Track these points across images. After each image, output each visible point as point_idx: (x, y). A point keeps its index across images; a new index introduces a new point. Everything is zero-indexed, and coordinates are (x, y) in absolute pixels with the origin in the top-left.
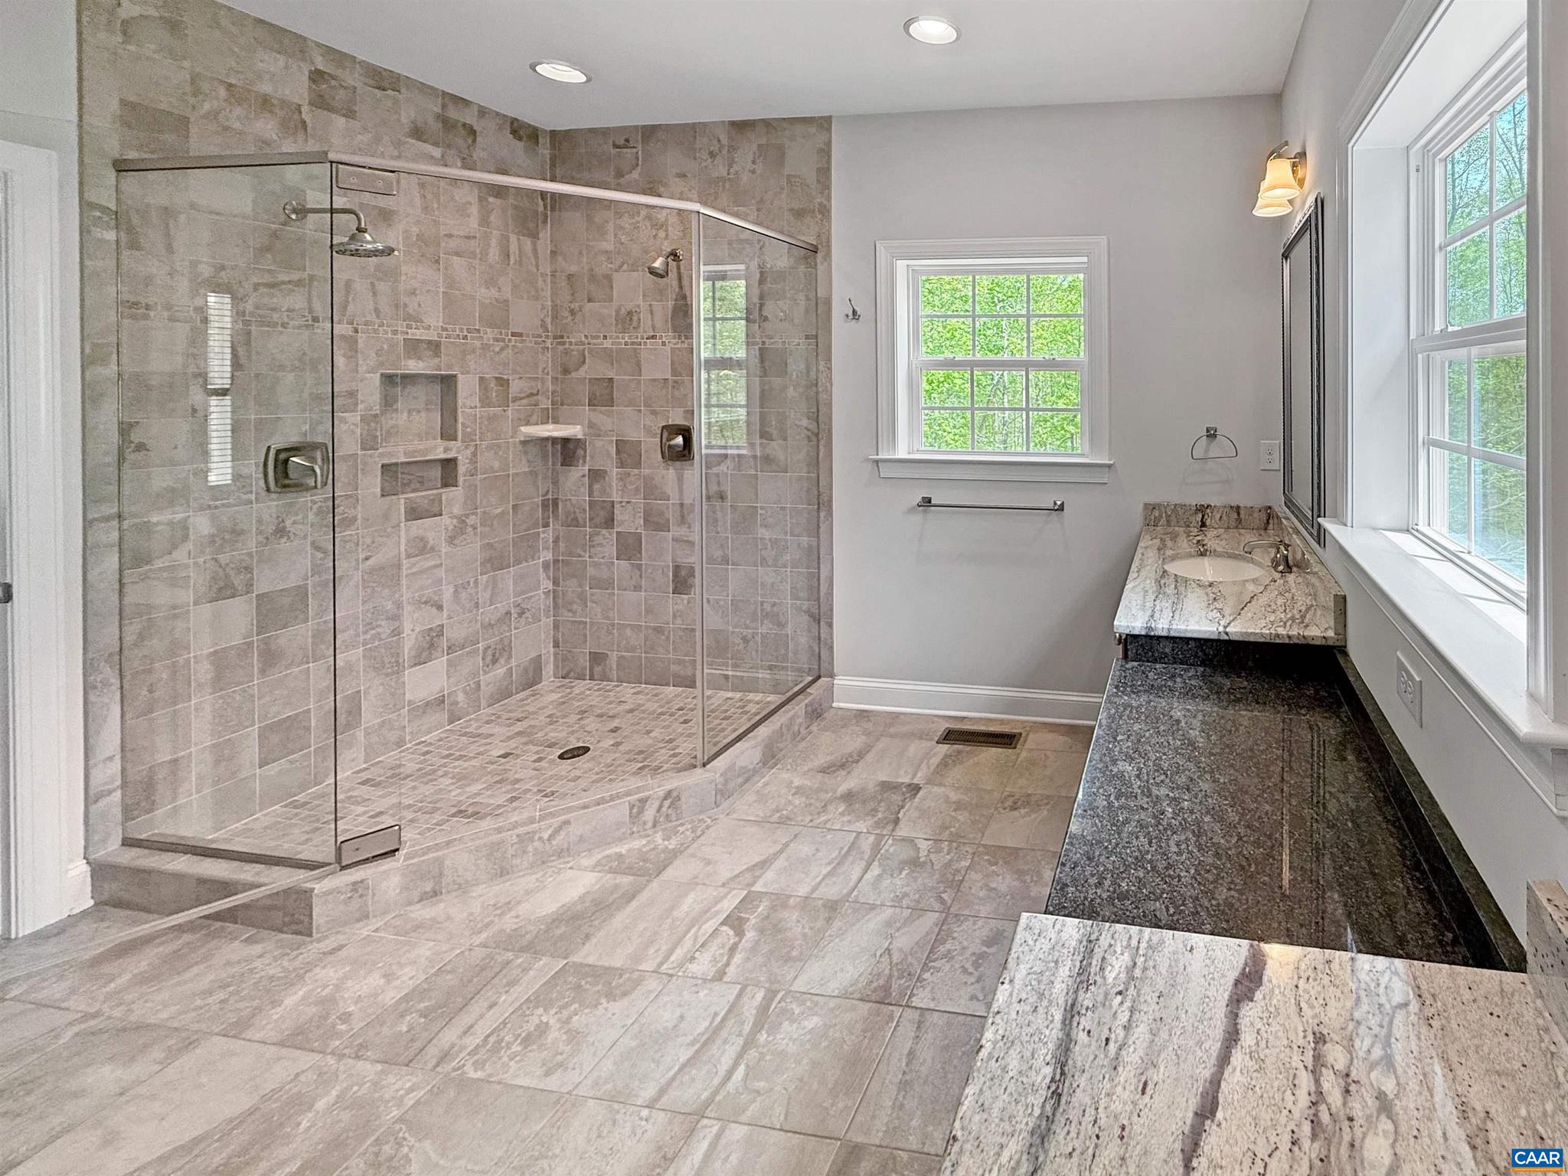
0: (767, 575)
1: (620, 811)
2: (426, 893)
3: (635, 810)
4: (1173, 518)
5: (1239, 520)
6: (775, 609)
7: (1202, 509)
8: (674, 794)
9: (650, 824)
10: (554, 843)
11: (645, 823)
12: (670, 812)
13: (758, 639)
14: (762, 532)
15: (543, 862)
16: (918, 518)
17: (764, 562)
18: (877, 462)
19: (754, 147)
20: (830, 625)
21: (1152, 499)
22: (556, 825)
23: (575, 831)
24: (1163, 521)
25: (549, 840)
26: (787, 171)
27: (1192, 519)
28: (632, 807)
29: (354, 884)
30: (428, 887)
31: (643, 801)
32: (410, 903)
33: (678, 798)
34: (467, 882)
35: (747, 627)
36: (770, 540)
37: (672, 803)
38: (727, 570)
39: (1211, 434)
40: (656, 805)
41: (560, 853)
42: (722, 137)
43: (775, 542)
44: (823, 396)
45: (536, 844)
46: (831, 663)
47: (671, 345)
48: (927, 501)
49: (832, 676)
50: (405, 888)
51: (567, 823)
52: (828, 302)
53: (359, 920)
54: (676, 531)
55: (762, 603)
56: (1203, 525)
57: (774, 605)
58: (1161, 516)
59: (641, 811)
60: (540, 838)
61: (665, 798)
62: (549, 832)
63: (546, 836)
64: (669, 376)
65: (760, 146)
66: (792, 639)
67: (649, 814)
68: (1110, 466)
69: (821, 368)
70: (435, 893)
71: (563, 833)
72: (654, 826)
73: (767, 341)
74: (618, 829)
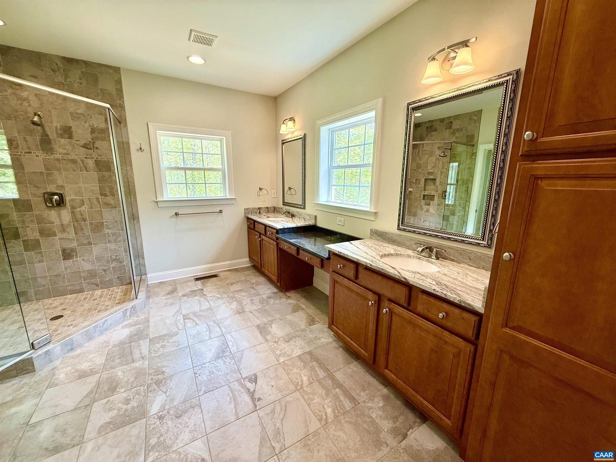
0: (112, 246)
1: (119, 314)
2: (69, 350)
3: (124, 313)
4: (252, 212)
5: (268, 211)
6: (118, 257)
7: (259, 208)
8: (134, 306)
9: (128, 317)
10: (104, 327)
11: (127, 316)
12: (133, 312)
13: (111, 269)
14: (107, 231)
15: (102, 333)
16: (174, 219)
17: (109, 242)
18: (157, 202)
19: (80, 72)
20: (144, 258)
21: (246, 207)
22: (103, 322)
23: (109, 322)
24: (250, 213)
25: (102, 326)
26: (100, 87)
27: (257, 211)
28: (123, 312)
29: (46, 352)
30: (69, 348)
31: (126, 310)
32: (65, 354)
33: (135, 307)
34: (81, 344)
35: (105, 266)
36: (112, 233)
37: (134, 309)
38: (92, 247)
39: (261, 189)
40: (129, 311)
41: (106, 330)
42: (59, 63)
43: (114, 234)
44: (130, 179)
45: (99, 328)
46: (145, 270)
47: (42, 157)
48: (176, 214)
49: (146, 274)
50: (62, 350)
51: (106, 320)
52: (128, 144)
53: (50, 363)
54: (59, 235)
55: (111, 256)
56: (260, 213)
57: (117, 256)
58: (249, 211)
59: (126, 313)
60: (100, 326)
61: (132, 308)
62: (102, 324)
63: (101, 325)
64: (44, 171)
65: (82, 72)
66: (127, 266)
67: (128, 313)
68: (235, 199)
69: (128, 169)
70: (72, 349)
71: (106, 324)
72: (130, 317)
73: (99, 157)
74: (120, 320)
